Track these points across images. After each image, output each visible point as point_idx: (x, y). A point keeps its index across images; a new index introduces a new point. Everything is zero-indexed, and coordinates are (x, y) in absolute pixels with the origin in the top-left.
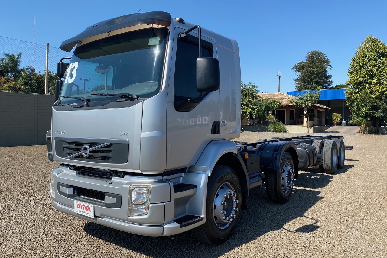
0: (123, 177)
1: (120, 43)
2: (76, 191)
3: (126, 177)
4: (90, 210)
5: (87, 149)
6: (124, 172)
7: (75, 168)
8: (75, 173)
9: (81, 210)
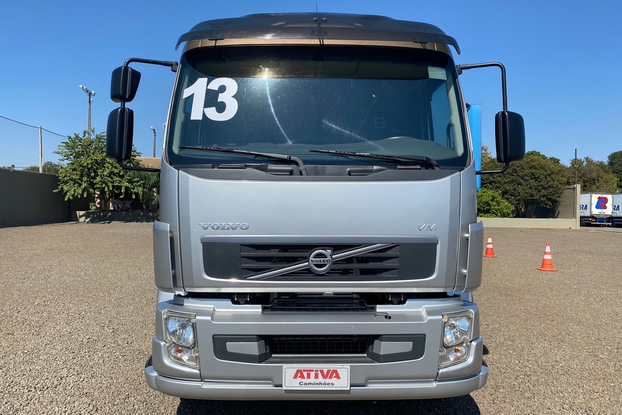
0: (403, 302)
1: (323, 60)
2: (267, 347)
3: (409, 302)
4: (338, 377)
5: (326, 257)
6: (405, 294)
7: (254, 299)
8: (257, 309)
9: (306, 381)
